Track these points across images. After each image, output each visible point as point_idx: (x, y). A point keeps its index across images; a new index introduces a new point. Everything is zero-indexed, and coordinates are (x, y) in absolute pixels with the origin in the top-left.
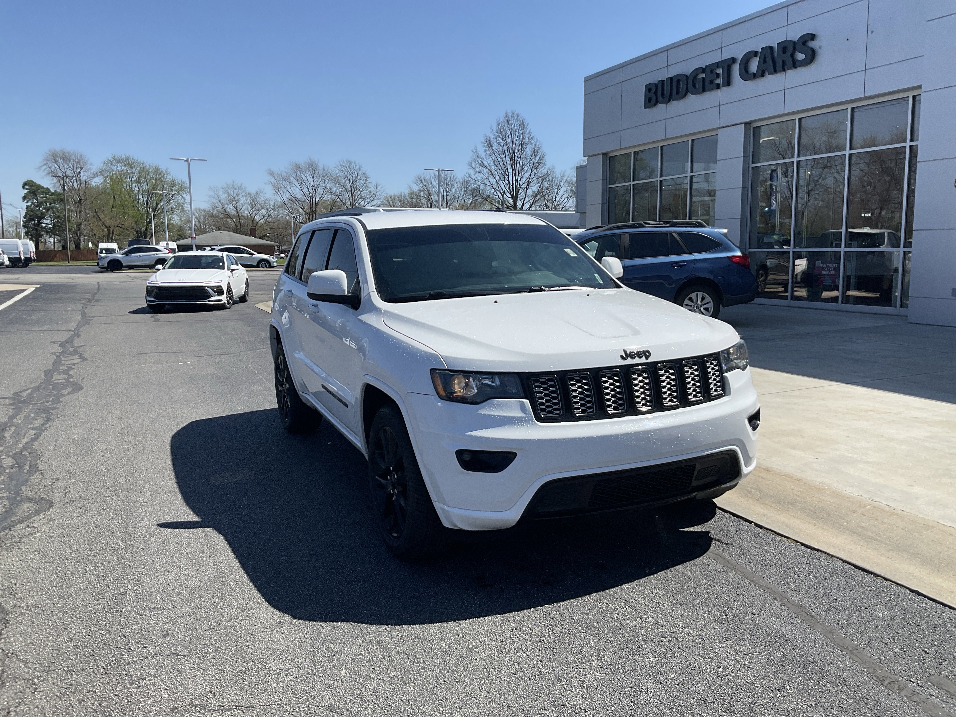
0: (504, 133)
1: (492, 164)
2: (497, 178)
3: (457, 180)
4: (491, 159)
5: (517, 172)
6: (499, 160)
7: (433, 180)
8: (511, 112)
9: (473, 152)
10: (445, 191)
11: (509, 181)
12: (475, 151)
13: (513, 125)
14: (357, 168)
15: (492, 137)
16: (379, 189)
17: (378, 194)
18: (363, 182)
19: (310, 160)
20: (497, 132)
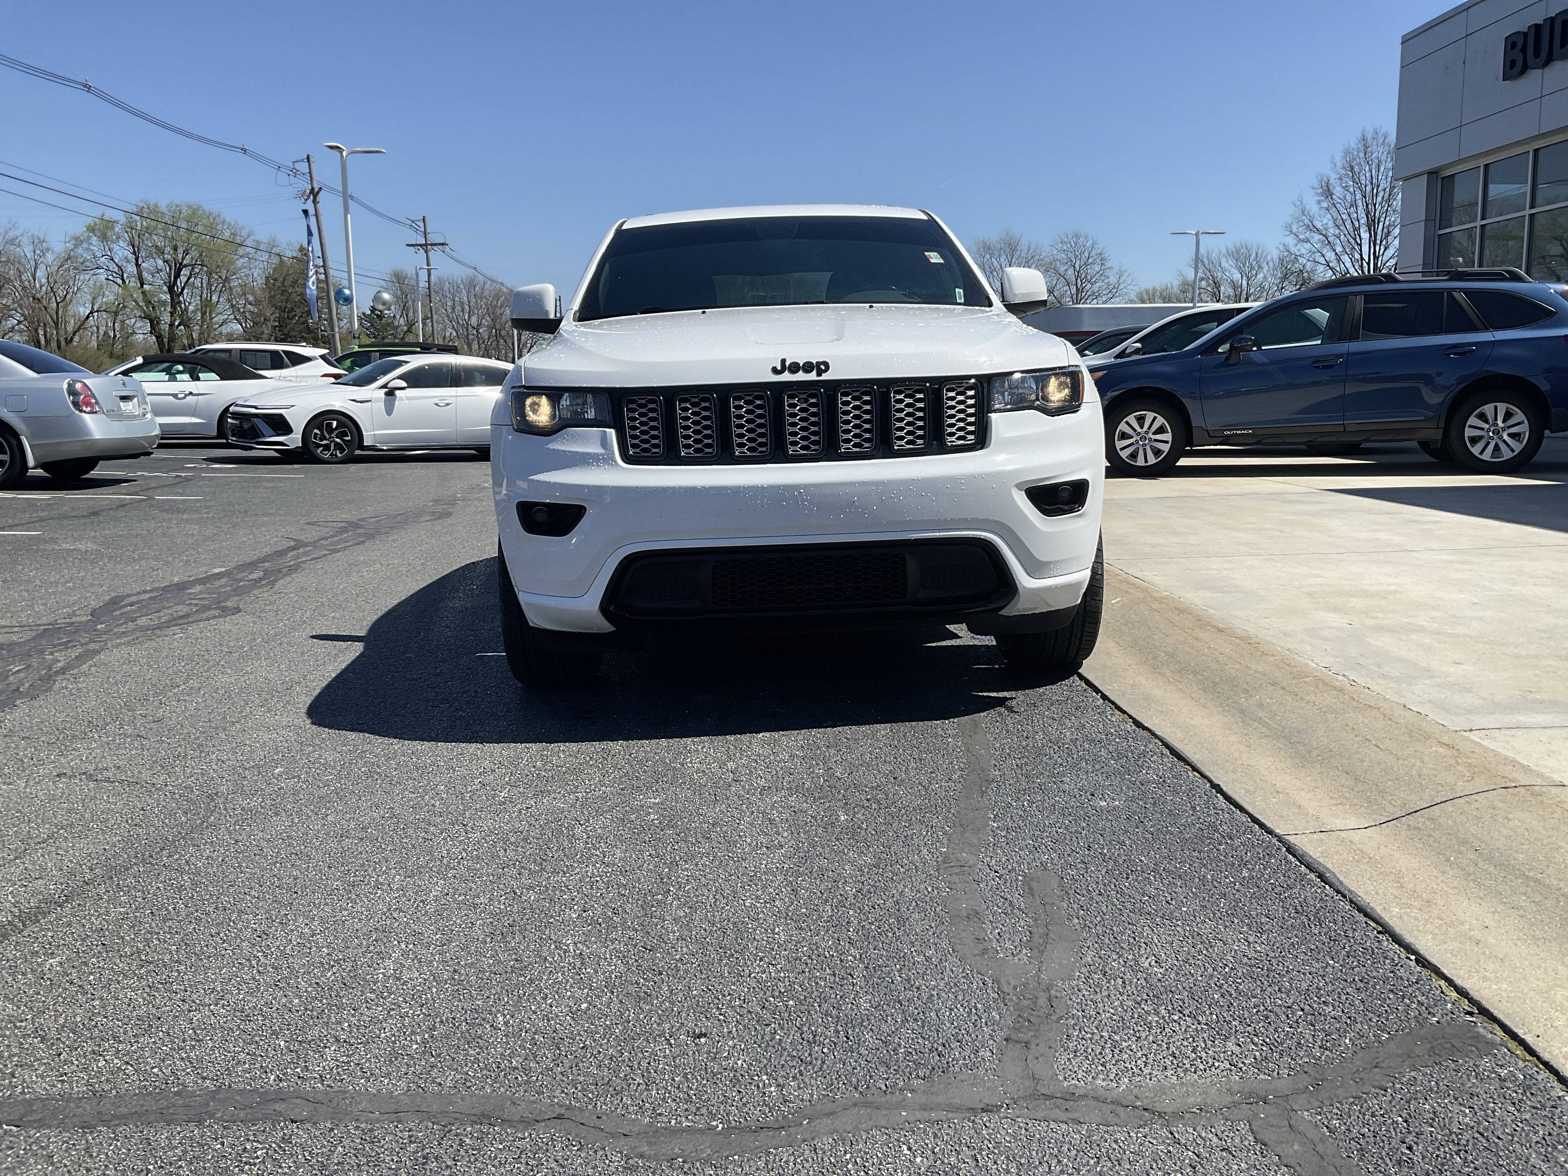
0: (1356, 169)
1: (1331, 224)
2: (1339, 249)
3: (1269, 257)
4: (1329, 216)
5: (1379, 237)
6: (1344, 217)
7: (1223, 260)
8: (1372, 130)
9: (1294, 204)
10: (1244, 278)
11: (1361, 255)
12: (1298, 203)
13: (1375, 155)
14: (1088, 245)
15: (1333, 176)
16: (1123, 279)
17: (1120, 287)
18: (1097, 268)
19: (1007, 234)
20: (1344, 168)
